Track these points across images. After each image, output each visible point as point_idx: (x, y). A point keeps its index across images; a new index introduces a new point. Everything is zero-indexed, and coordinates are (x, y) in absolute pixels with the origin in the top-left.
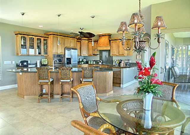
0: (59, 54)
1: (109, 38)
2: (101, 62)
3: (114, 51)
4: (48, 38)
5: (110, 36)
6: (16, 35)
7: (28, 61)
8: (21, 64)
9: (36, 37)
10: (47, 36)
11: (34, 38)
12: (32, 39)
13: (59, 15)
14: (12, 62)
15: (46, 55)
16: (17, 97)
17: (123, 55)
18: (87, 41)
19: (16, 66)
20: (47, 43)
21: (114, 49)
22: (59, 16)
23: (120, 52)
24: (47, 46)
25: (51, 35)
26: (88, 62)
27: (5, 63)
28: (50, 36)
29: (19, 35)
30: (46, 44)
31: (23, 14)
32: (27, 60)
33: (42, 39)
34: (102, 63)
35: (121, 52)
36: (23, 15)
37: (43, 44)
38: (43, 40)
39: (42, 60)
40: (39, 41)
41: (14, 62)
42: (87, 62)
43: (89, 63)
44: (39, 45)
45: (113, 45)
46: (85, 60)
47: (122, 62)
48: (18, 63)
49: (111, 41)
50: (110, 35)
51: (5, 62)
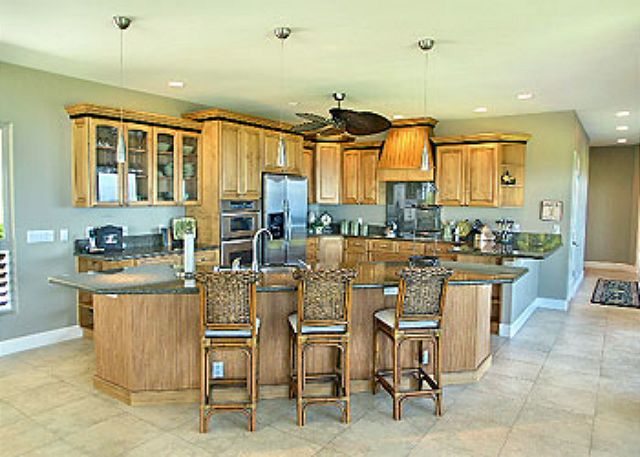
0: (242, 198)
1: (429, 136)
2: (395, 227)
3: (452, 186)
4: (199, 132)
5: (432, 126)
6: (74, 121)
7: (121, 229)
8: (93, 243)
9: (155, 128)
10: (196, 125)
11: (145, 134)
12: (140, 134)
13: (285, 32)
14: (57, 236)
15: (193, 203)
16: (95, 395)
17: (488, 203)
18: (338, 146)
19: (73, 251)
20: (194, 151)
21: (449, 182)
22: (285, 37)
23: (475, 189)
24: (195, 167)
25: (210, 119)
26: (339, 226)
27: (29, 241)
28: (207, 124)
29: (86, 118)
30: (191, 158)
31: (124, 21)
32: (118, 226)
33: (178, 136)
34: (397, 232)
35: (478, 191)
36: (124, 27)
37: (181, 156)
38: (181, 141)
39: (175, 221)
40: (166, 146)
41: (64, 234)
42: (335, 229)
43: (343, 231)
44: (164, 160)
45: (446, 165)
46: (329, 219)
47: (485, 230)
48: (81, 237)
49: (439, 149)
50: (429, 125)
51: (29, 233)
